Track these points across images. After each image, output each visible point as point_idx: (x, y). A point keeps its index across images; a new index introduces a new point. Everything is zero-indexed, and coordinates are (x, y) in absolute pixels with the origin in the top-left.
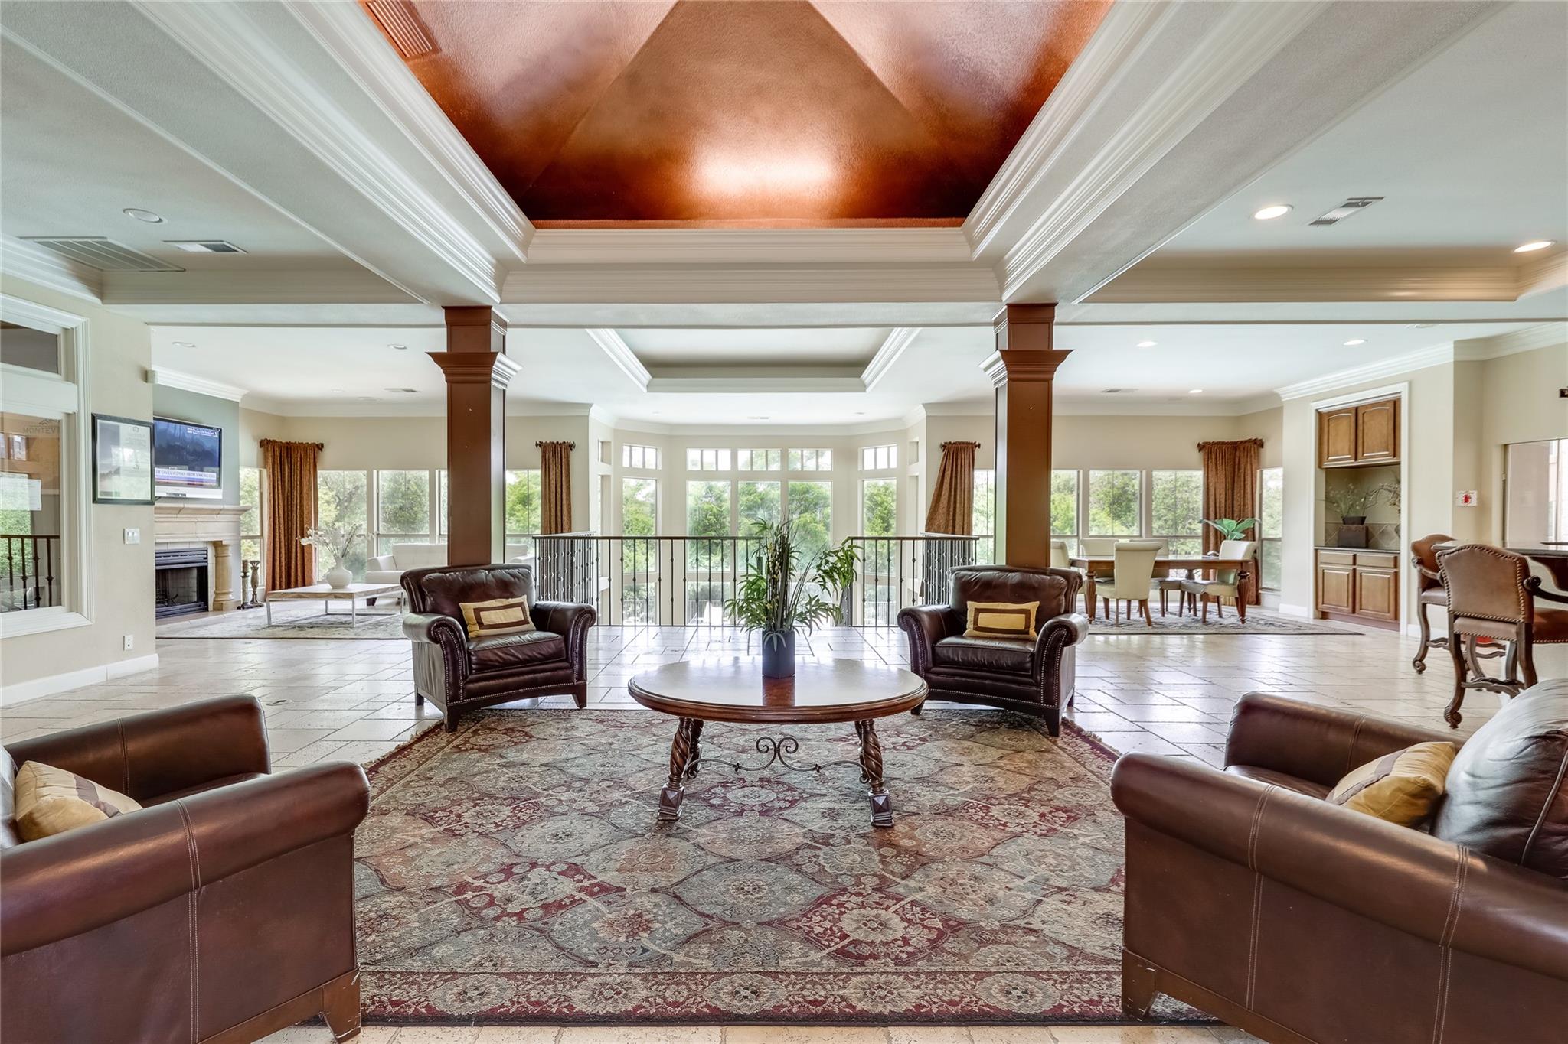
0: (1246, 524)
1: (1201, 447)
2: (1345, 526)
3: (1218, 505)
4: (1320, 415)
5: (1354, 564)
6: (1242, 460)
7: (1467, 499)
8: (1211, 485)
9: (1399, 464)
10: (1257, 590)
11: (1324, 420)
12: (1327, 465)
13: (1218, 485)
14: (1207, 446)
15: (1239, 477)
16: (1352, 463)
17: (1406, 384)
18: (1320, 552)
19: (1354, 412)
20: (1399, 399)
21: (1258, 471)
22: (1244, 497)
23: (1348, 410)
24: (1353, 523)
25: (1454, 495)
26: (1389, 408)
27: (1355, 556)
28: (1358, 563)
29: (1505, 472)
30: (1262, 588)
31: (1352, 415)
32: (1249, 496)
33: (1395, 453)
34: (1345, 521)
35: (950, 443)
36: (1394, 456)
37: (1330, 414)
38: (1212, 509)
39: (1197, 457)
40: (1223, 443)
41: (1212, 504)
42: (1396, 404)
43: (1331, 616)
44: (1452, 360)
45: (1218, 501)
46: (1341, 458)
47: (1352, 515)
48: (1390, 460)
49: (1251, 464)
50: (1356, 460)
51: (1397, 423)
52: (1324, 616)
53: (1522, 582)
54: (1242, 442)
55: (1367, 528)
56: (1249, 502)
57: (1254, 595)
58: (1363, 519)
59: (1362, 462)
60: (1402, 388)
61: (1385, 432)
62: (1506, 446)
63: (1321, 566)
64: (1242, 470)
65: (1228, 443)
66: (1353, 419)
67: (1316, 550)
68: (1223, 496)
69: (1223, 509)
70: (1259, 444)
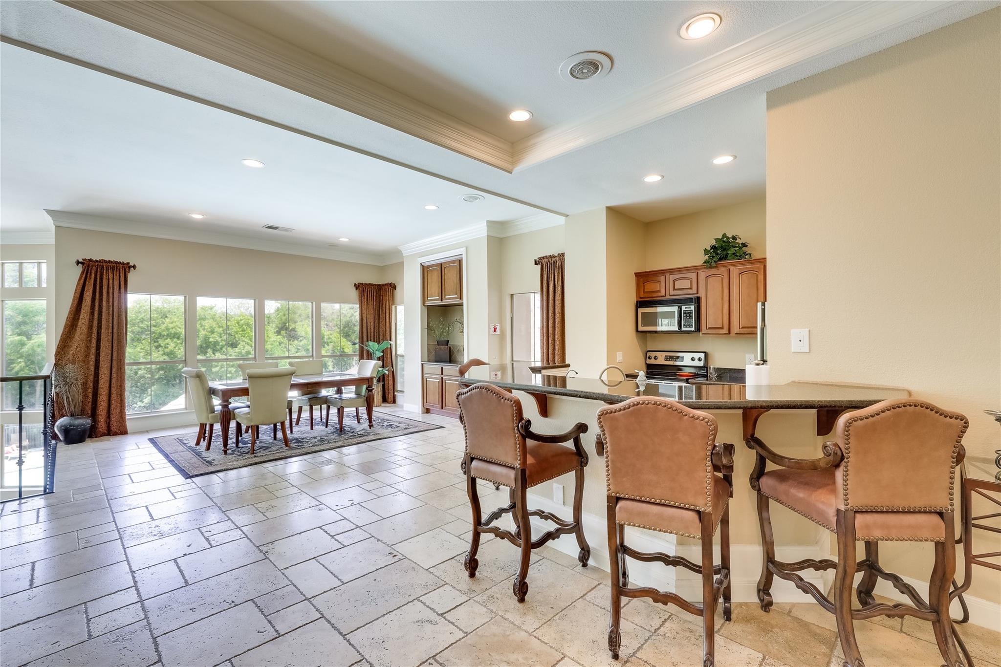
0: (384, 345)
1: (357, 286)
2: (438, 347)
3: (369, 330)
4: (423, 266)
5: (442, 374)
6: (384, 297)
7: (495, 330)
8: (364, 315)
9: (462, 305)
10: (394, 393)
11: (425, 269)
12: (429, 303)
13: (369, 316)
14: (361, 286)
15: (382, 310)
16: (439, 303)
17: (465, 248)
18: (425, 366)
19: (440, 266)
20: (462, 259)
21: (393, 307)
22: (386, 325)
23: (436, 265)
24: (443, 345)
25: (489, 327)
26: (457, 264)
27: (442, 368)
28: (444, 373)
29: (512, 312)
30: (397, 391)
31: (439, 268)
32: (388, 325)
33: (461, 298)
34: (439, 343)
35: (90, 260)
36: (460, 299)
37: (429, 267)
38: (365, 334)
39: (354, 294)
40: (372, 285)
41: (365, 330)
42: (460, 262)
43: (431, 411)
44: (486, 235)
45: (369, 328)
46: (434, 300)
47: (442, 339)
48: (458, 301)
49: (389, 301)
50: (442, 300)
51: (461, 276)
52: (428, 411)
53: (518, 426)
54: (383, 285)
55: (450, 348)
56: (388, 329)
57: (392, 397)
58: (448, 341)
59: (445, 302)
60: (462, 251)
61: (455, 282)
62: (512, 295)
63: (425, 375)
64: (384, 305)
65: (376, 285)
66: (440, 272)
67: (423, 364)
68: (372, 324)
69: (372, 334)
70: (393, 287)
